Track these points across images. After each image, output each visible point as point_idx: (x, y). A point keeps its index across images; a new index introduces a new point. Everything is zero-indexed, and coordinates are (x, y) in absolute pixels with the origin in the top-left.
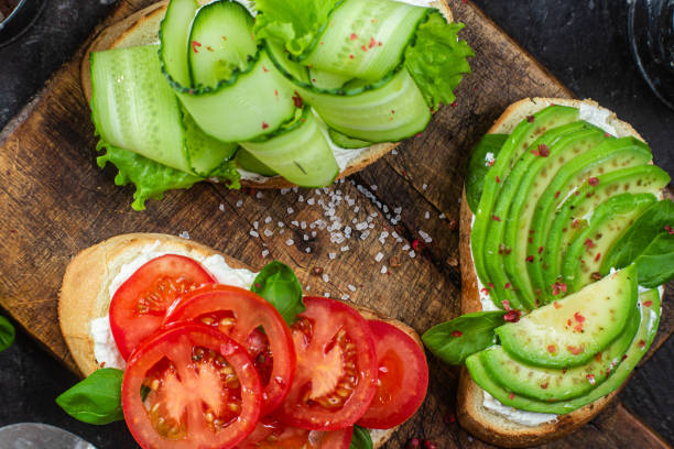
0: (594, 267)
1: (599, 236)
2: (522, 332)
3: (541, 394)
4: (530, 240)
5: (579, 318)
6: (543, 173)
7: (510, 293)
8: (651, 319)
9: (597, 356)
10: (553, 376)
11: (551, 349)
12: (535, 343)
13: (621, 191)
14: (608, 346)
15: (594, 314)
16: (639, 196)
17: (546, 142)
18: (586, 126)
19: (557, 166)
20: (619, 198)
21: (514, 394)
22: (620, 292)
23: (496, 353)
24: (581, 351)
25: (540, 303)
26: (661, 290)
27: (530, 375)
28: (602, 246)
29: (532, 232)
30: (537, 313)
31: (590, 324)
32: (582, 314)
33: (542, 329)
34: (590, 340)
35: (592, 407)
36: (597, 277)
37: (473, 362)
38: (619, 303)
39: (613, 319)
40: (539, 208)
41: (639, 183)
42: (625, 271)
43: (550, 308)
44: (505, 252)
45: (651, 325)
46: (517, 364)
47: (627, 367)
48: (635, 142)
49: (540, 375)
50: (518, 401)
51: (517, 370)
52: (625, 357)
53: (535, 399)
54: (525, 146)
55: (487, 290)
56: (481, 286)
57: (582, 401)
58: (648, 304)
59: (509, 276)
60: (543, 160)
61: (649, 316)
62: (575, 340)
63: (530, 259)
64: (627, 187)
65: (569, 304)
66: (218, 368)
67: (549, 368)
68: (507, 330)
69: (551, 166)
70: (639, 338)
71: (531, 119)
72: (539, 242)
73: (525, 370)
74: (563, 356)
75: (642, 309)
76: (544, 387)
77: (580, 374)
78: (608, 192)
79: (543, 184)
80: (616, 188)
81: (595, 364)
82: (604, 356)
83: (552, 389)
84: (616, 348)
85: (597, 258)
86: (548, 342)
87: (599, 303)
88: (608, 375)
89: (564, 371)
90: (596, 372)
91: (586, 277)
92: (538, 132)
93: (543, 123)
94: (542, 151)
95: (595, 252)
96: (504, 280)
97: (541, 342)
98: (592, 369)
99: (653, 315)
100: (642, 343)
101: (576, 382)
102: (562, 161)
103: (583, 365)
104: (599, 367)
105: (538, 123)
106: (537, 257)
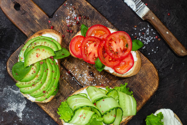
0: (33, 67)
1: (32, 73)
4: (47, 73)
5: (37, 56)
6: (44, 87)
7: (52, 62)
8: (21, 55)
9: (34, 48)
10: (43, 45)
11: (43, 50)
13: (27, 83)
14: (31, 50)
15: (34, 57)
17: (43, 94)
18: (34, 96)
19: (41, 89)
20: (27, 81)
22: (28, 61)
23: (55, 50)
25: (45, 60)
26: (19, 61)
27: (48, 45)
28: (32, 71)
30: (46, 58)
31: (35, 55)
32: (37, 57)
33: (45, 55)
34: (35, 52)
36: (33, 65)
37: (60, 48)
38: (29, 59)
40: (45, 80)
42: (27, 66)
46: (51, 48)
49: (46, 45)
50: (51, 40)
51: (51, 46)
52: (27, 47)
53: (47, 40)
54: (48, 93)
57: (37, 39)
58: (22, 58)
60: (44, 90)
62: (38, 52)
63: (47, 69)
64: (26, 83)
65: (39, 59)
67: (45, 47)
68: (53, 55)
69: (42, 89)
71: (46, 99)
72: (45, 73)
73: (49, 46)
74: (41, 49)
76: (45, 42)
77: (38, 45)
78: (30, 82)
79: (44, 85)
80: (28, 84)
81: (34, 46)
82: (32, 48)
83: (44, 42)
84: (29, 50)
85: (33, 69)
86: (44, 52)
87: (33, 59)
88: (31, 44)
89: (41, 45)
90: (34, 44)
91: (35, 65)
92: (45, 96)
93: (43, 98)
94: (44, 92)
95: (33, 70)
96: (53, 65)
97: (46, 52)
98: (34, 45)
99: (21, 56)
100: (23, 50)
101: (38, 43)
102: (40, 90)
103: (36, 46)
104: (33, 45)
105: (45, 98)
106: (46, 70)
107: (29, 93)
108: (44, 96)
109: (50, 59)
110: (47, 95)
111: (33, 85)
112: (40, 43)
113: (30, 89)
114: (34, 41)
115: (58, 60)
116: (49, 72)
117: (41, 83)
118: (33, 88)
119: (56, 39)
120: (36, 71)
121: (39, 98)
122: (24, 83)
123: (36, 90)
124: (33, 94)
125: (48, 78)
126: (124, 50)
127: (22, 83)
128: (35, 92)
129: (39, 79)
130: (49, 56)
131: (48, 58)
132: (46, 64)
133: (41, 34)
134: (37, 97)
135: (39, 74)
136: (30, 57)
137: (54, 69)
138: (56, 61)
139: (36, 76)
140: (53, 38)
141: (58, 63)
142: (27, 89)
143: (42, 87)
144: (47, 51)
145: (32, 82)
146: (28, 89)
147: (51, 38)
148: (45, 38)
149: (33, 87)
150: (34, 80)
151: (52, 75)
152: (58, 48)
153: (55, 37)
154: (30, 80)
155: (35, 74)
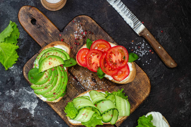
0: (46, 72)
1: (45, 78)
3: (57, 52)
4: (57, 78)
5: (50, 64)
6: (54, 90)
7: (61, 70)
8: (36, 62)
9: (47, 57)
10: (55, 55)
11: (55, 59)
12: (58, 61)
13: (40, 85)
14: (45, 59)
17: (53, 95)
18: (46, 97)
19: (52, 91)
21: (62, 52)
22: (42, 68)
23: (64, 59)
24: (50, 58)
25: (56, 67)
26: (34, 67)
27: (59, 55)
28: (44, 76)
30: (57, 65)
31: (48, 63)
32: (49, 65)
33: (56, 63)
34: (48, 60)
35: (47, 48)
36: (46, 71)
37: (69, 58)
38: (43, 66)
39: (44, 63)
40: (55, 84)
42: (41, 71)
47: (41, 54)
49: (57, 55)
51: (61, 56)
52: (42, 56)
54: (57, 95)
58: (37, 65)
60: (54, 92)
62: (50, 60)
63: (58, 75)
64: (39, 86)
65: (51, 66)
68: (62, 63)
69: (53, 91)
70: (39, 60)
71: (56, 99)
72: (55, 78)
73: (60, 56)
74: (53, 58)
75: (38, 64)
76: (57, 53)
77: (50, 54)
78: (43, 86)
79: (55, 88)
80: (41, 86)
82: (45, 57)
83: (55, 52)
84: (43, 58)
85: (45, 74)
86: (56, 60)
87: (46, 66)
88: (45, 53)
89: (53, 55)
91: (48, 71)
92: (55, 97)
93: (53, 98)
94: (54, 93)
95: (46, 75)
96: (62, 72)
97: (57, 61)
99: (36, 63)
100: (38, 58)
101: (51, 53)
102: (51, 92)
103: (49, 56)
104: (47, 55)
106: (56, 75)
107: (42, 94)
109: (60, 67)
111: (46, 88)
112: (52, 53)
114: (47, 52)
115: (66, 67)
116: (59, 77)
117: (52, 86)
119: (65, 50)
120: (49, 76)
121: (50, 99)
122: (38, 86)
123: (48, 92)
124: (45, 95)
125: (58, 82)
126: (122, 62)
127: (37, 85)
129: (51, 83)
130: (59, 64)
132: (57, 71)
133: (53, 45)
134: (48, 98)
135: (50, 79)
136: (44, 65)
137: (63, 75)
138: (65, 68)
139: (49, 80)
140: (63, 49)
141: (67, 70)
142: (40, 91)
144: (58, 60)
145: (44, 85)
146: (41, 90)
147: (61, 49)
148: (57, 49)
149: (45, 89)
150: (46, 84)
151: (61, 80)
152: (67, 58)
153: (64, 48)
154: (43, 84)
155: (47, 79)
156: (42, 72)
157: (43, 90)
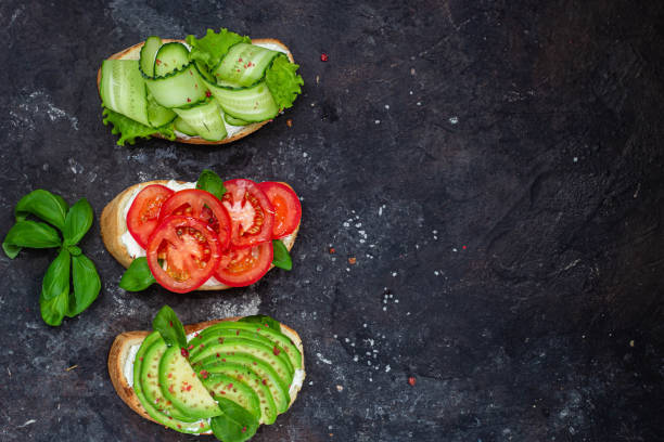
0: (217, 391)
1: (235, 391)
2: (177, 358)
3: (145, 376)
4: (228, 354)
5: (189, 388)
6: (265, 354)
7: (197, 348)
8: (194, 428)
9: (170, 402)
10: (156, 380)
11: (170, 376)
12: (172, 366)
13: (261, 399)
14: (175, 407)
15: (193, 396)
16: (259, 410)
17: (281, 355)
18: (292, 374)
19: (269, 361)
20: (257, 399)
21: (142, 360)
22: (207, 408)
23: (162, 347)
24: (172, 392)
25: (193, 366)
26: (209, 432)
27: (154, 367)
28: (230, 394)
29: (233, 354)
30: (188, 365)
31: (186, 395)
32: (192, 389)
33: (180, 370)
34: (179, 396)
35: (139, 405)
36: (212, 394)
37: (157, 334)
38: (201, 407)
39: (191, 407)
40: (246, 356)
41: (266, 409)
42: (218, 409)
43: (192, 371)
44: (221, 341)
45: (190, 429)
46: (159, 358)
47: (165, 421)
48: (288, 401)
49: (155, 372)
50: (139, 363)
51: (156, 359)
52: (171, 418)
53: (141, 372)
54: (278, 342)
55: (197, 335)
56: (199, 332)
57: (143, 399)
58: (202, 425)
59: (208, 346)
60: (271, 354)
61: (196, 426)
62: (177, 389)
63: (218, 355)
64: (264, 402)
65: (195, 381)
66: (192, 235)
67: (160, 376)
68: (177, 351)
69: (270, 358)
70: (182, 424)
71: (292, 343)
72: (229, 359)
73: (157, 363)
74: (168, 382)
75: (198, 423)
76: (149, 376)
77: (159, 394)
78: (260, 391)
79: (259, 355)
80: (263, 396)
81: (165, 402)
82: (170, 406)
83: (148, 380)
84: (176, 412)
85: (223, 393)
86: (173, 373)
87: (199, 398)
88: (160, 410)
89: (160, 385)
90: (161, 404)
91: (211, 387)
92: (286, 348)
93: (291, 350)
94: (276, 352)
95: (226, 391)
96: (204, 343)
97: (173, 369)
98: (162, 401)
99: (196, 429)
100: (179, 426)
101: (154, 393)
102: (273, 363)
103: (164, 395)
104: (164, 404)
105: (291, 348)
106: (220, 359)
107: (285, 388)
108: (285, 351)
109: (191, 355)
110: (282, 343)
111: (264, 383)
112: (152, 387)
113: (275, 388)
114: (151, 404)
115: (187, 334)
116: (225, 349)
117: (255, 364)
118: (271, 381)
119: (134, 350)
120: (226, 382)
121: (293, 360)
122: (263, 406)
123: (275, 374)
124: (283, 375)
125: (240, 348)
126: (164, 245)
127: (263, 411)
128: (281, 375)
129: (246, 373)
130: (182, 359)
131: (189, 360)
132: (205, 360)
133: (129, 392)
134: (293, 367)
135: (231, 372)
136: (196, 405)
137: (215, 338)
138: (190, 337)
139: (239, 378)
140: (132, 357)
141: (195, 330)
142: (277, 396)
143: (266, 359)
144: (169, 366)
145: (258, 388)
146: (275, 393)
147: (135, 363)
148: (137, 377)
149: (269, 383)
150: (251, 382)
151: (229, 341)
152: (157, 341)
153: (128, 353)
154: (253, 392)
155: (235, 385)
156: (220, 406)
157: (272, 390)
